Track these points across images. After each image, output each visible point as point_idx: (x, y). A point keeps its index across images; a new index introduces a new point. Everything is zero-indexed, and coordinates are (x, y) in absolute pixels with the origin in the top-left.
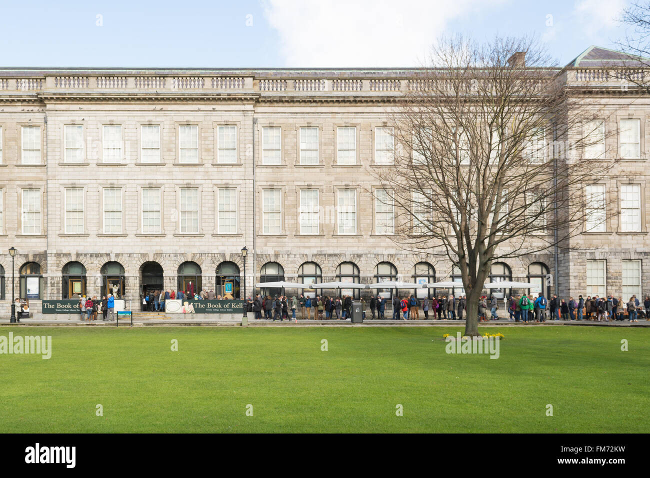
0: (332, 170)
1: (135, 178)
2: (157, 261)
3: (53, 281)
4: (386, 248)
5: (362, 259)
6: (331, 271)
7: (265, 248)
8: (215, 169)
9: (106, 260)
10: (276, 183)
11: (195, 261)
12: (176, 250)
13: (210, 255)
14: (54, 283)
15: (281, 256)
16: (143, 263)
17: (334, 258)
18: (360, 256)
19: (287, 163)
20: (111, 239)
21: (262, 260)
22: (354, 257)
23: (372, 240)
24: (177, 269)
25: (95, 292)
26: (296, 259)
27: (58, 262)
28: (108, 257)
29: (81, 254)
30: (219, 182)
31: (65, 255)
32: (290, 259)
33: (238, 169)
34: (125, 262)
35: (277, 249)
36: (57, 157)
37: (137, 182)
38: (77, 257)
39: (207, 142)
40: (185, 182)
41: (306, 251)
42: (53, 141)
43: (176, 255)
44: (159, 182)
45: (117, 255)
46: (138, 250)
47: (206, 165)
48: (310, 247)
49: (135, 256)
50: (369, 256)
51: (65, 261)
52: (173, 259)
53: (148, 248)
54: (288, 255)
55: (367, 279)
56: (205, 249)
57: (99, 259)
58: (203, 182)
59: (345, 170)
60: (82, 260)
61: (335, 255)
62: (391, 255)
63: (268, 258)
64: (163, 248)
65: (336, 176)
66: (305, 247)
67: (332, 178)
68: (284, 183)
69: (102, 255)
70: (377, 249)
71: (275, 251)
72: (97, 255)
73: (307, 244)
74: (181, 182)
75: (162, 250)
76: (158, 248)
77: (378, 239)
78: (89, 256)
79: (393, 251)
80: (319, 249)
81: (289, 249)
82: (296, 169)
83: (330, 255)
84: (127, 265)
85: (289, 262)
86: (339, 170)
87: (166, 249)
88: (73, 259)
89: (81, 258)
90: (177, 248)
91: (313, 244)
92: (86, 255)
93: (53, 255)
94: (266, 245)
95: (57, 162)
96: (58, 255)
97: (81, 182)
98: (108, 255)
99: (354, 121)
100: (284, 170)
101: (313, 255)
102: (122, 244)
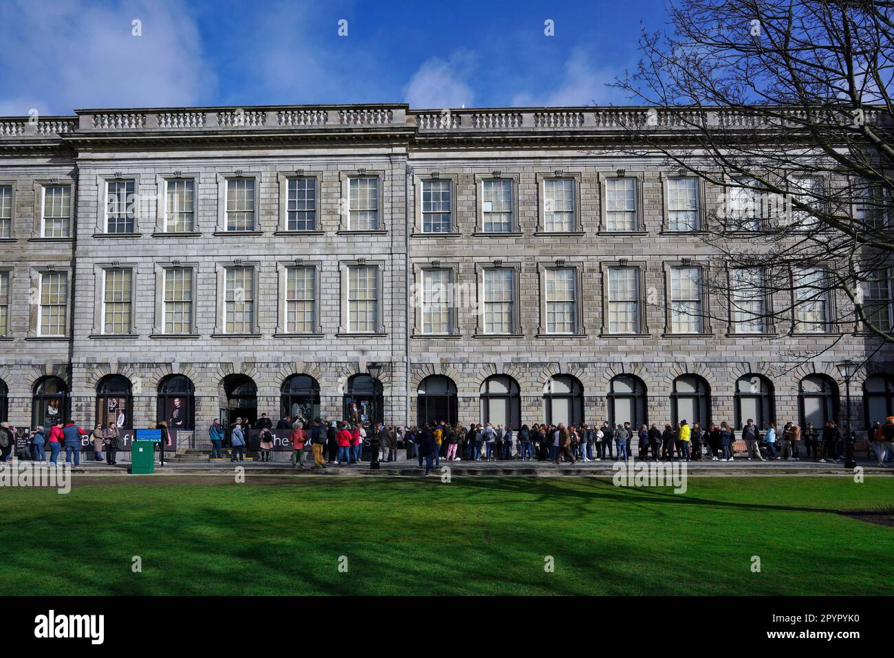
0: (535, 240)
1: (215, 253)
2: (247, 373)
3: (80, 404)
4: (627, 353)
5: (586, 370)
6: (535, 388)
7: (424, 354)
8: (343, 239)
9: (165, 372)
10: (442, 260)
11: (310, 372)
12: (278, 358)
13: (333, 365)
14: (82, 406)
15: (451, 365)
16: (224, 376)
17: (540, 369)
18: (583, 365)
19: (461, 231)
20: (173, 342)
21: (420, 371)
22: (573, 367)
23: (604, 342)
24: (279, 385)
25: (147, 419)
26: (476, 371)
27: (89, 375)
28: (169, 368)
29: (126, 364)
30: (351, 257)
31: (100, 365)
32: (466, 371)
33: (381, 238)
34: (196, 374)
35: (445, 356)
36: (92, 226)
37: (216, 259)
38: (119, 368)
39: (330, 201)
40: (294, 258)
41: (494, 359)
42: (87, 203)
43: (278, 364)
44: (251, 258)
45: (183, 365)
46: (216, 357)
47: (329, 234)
48: (499, 353)
49: (210, 365)
50: (598, 365)
51: (100, 373)
52: (273, 370)
53: (234, 355)
54: (464, 364)
55: (596, 400)
56: (326, 356)
57: (153, 370)
58: (323, 258)
59: (558, 240)
60: (126, 372)
61: (542, 364)
62: (636, 364)
63: (431, 370)
64: (257, 354)
65: (541, 248)
66: (491, 353)
67: (536, 252)
68: (457, 259)
69: (158, 365)
70: (612, 355)
71: (441, 359)
72: (152, 365)
73: (495, 349)
74: (288, 258)
75: (255, 358)
76: (249, 354)
77: (612, 341)
78: (138, 366)
79: (638, 358)
80: (515, 356)
81: (466, 355)
82: (476, 240)
83: (533, 365)
84: (199, 379)
85: (466, 375)
86: (547, 240)
87: (261, 356)
88: (114, 370)
89: (125, 369)
90: (281, 354)
91: (505, 349)
92: (132, 364)
93: (81, 365)
94: (427, 350)
95: (92, 232)
96: (88, 365)
97: (129, 260)
98: (168, 365)
99: (571, 170)
100: (458, 240)
101: (506, 364)
102: (192, 349)
